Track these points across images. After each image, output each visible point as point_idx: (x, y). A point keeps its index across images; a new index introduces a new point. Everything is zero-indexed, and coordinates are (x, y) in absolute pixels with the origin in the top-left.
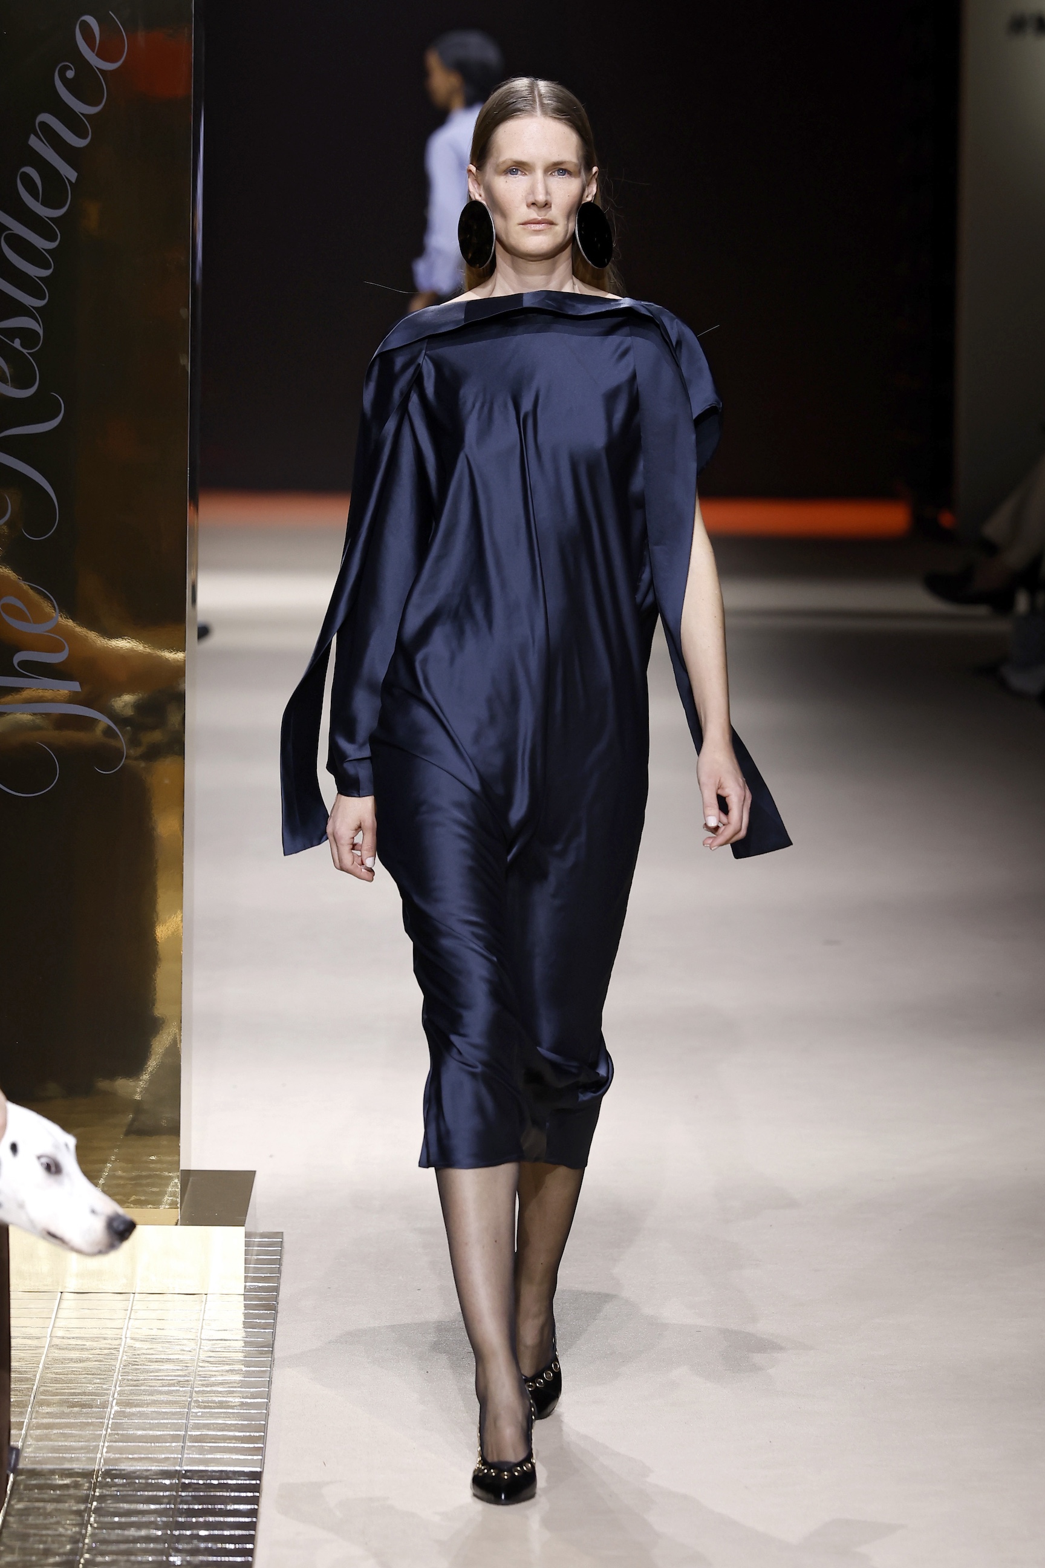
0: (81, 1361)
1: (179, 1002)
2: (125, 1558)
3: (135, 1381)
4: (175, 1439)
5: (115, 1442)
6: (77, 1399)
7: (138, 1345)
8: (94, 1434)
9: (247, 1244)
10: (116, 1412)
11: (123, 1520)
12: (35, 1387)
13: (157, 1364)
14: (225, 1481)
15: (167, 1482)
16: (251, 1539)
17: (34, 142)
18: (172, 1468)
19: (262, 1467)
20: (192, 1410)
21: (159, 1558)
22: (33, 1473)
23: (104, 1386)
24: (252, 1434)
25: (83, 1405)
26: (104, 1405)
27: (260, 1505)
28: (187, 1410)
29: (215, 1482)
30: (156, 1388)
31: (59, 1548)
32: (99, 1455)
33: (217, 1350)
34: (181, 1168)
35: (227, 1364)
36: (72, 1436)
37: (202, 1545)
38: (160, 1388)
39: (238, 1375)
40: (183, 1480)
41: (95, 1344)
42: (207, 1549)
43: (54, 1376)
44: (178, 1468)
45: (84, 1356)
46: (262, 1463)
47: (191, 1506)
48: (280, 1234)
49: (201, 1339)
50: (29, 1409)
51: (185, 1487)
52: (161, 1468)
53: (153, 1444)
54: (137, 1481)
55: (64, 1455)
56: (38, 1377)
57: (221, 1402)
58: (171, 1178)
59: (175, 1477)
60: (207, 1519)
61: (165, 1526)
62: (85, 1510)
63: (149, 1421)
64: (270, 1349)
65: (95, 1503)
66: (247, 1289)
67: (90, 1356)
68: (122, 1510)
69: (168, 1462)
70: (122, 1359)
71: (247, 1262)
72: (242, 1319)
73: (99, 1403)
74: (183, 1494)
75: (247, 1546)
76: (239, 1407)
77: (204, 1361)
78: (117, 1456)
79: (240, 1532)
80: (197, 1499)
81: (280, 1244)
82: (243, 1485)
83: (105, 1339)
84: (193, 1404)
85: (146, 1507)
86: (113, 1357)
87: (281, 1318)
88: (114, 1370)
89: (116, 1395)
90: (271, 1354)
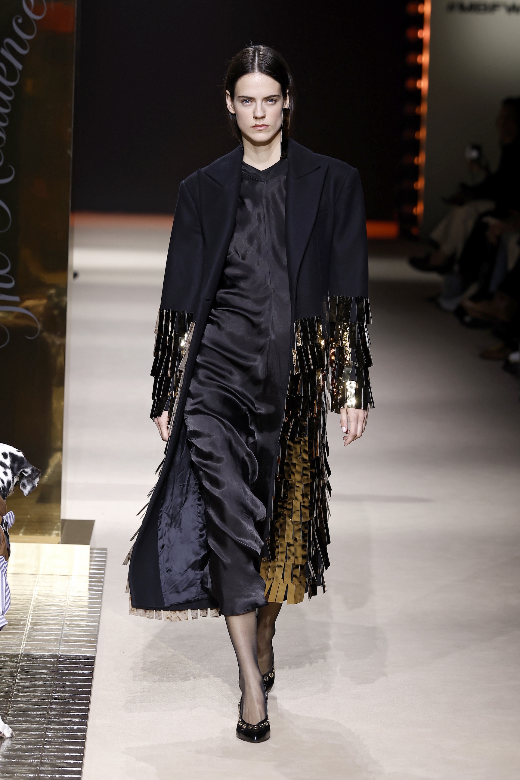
2: (33, 694)
3: (39, 614)
4: (56, 640)
5: (29, 641)
6: (12, 622)
7: (40, 598)
8: (20, 638)
9: (91, 553)
10: (30, 628)
11: (32, 677)
13: (48, 606)
14: (79, 660)
15: (52, 660)
16: (90, 686)
18: (55, 654)
19: (96, 654)
20: (64, 628)
21: (48, 694)
23: (25, 616)
24: (91, 639)
25: (15, 625)
26: (24, 625)
27: (94, 671)
28: (62, 628)
29: (74, 660)
30: (48, 618)
31: (4, 689)
32: (21, 648)
33: (76, 600)
34: (63, 517)
35: (81, 607)
36: (9, 638)
37: (68, 689)
38: (50, 618)
39: (85, 612)
40: (60, 660)
41: (20, 597)
42: (69, 690)
44: (57, 654)
45: (16, 602)
46: (96, 652)
47: (63, 671)
48: (105, 549)
49: (69, 596)
51: (60, 662)
52: (50, 654)
53: (46, 643)
54: (39, 659)
55: (6, 647)
57: (77, 624)
58: (57, 523)
59: (55, 658)
60: (70, 677)
61: (51, 680)
62: (14, 672)
63: (44, 632)
64: (101, 601)
65: (19, 669)
66: (90, 573)
67: (19, 603)
68: (31, 672)
69: (53, 651)
70: (33, 604)
71: (91, 561)
72: (87, 587)
73: (22, 624)
74: (59, 666)
75: (88, 690)
76: (85, 627)
77: (70, 606)
78: (30, 648)
79: (85, 683)
80: (65, 668)
81: (106, 553)
82: (86, 662)
83: (26, 595)
84: (65, 625)
85: (42, 671)
86: (29, 603)
87: (105, 586)
88: (29, 609)
89: (30, 620)
90: (101, 603)
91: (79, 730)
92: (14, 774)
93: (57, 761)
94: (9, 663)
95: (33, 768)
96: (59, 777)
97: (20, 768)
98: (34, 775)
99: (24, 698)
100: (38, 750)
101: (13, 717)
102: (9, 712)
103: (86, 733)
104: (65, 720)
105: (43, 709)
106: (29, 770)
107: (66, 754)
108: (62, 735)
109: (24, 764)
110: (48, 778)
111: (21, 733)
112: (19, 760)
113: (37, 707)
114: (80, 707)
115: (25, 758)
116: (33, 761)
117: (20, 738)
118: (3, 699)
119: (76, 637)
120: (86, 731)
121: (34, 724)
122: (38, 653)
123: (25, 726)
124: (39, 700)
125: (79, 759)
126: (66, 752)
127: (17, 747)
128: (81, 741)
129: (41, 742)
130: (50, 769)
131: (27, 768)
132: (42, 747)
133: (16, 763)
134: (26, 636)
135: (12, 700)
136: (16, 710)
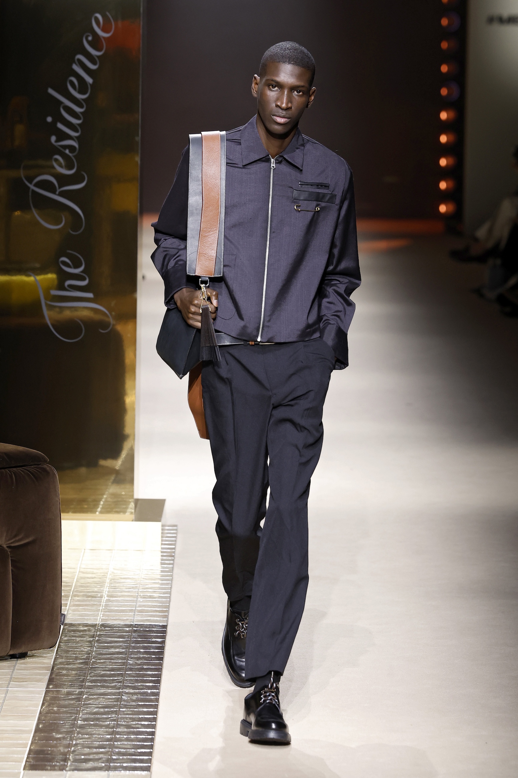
0: (92, 578)
1: (134, 428)
2: (109, 661)
3: (115, 586)
4: (131, 611)
5: (106, 612)
6: (90, 594)
7: (116, 571)
8: (97, 609)
9: (162, 530)
10: (106, 600)
11: (109, 645)
12: (72, 589)
13: (123, 579)
14: (152, 629)
15: (127, 629)
16: (162, 653)
17: (75, 67)
18: (129, 623)
19: (167, 623)
20: (139, 599)
21: (124, 661)
22: (71, 625)
23: (102, 589)
24: (163, 609)
25: (92, 597)
26: (101, 597)
27: (166, 639)
28: (136, 599)
29: (148, 629)
30: (123, 590)
31: (82, 657)
32: (99, 618)
33: (149, 574)
34: (136, 496)
35: (154, 580)
36: (88, 610)
38: (125, 590)
39: (158, 585)
40: (134, 628)
41: (98, 571)
42: (143, 657)
43: (81, 584)
44: (132, 623)
45: (93, 576)
46: (167, 621)
48: (176, 526)
49: (143, 569)
50: (70, 598)
51: (135, 631)
52: (125, 623)
53: (122, 613)
54: (115, 629)
55: (84, 618)
56: (74, 585)
57: (150, 596)
58: (130, 502)
59: (130, 627)
60: (144, 645)
61: (127, 647)
62: (93, 641)
63: (120, 604)
64: (172, 574)
65: (97, 638)
66: (162, 548)
67: (96, 576)
68: (108, 641)
69: (127, 621)
70: (109, 578)
71: (162, 537)
72: (160, 561)
73: (99, 596)
74: (134, 634)
75: (160, 656)
76: (158, 598)
77: (143, 579)
78: (106, 618)
79: (158, 650)
80: (140, 636)
81: (176, 530)
82: (159, 631)
83: (102, 569)
84: (139, 596)
85: (118, 640)
86: (105, 576)
87: (176, 561)
88: (106, 582)
89: (107, 593)
90: (172, 576)
91: (153, 694)
92: (92, 736)
93: (132, 723)
94: (87, 633)
95: (110, 730)
96: (134, 738)
97: (98, 730)
98: (111, 736)
99: (101, 665)
100: (114, 713)
101: (91, 683)
102: (87, 678)
103: (159, 697)
104: (140, 684)
105: (119, 675)
106: (107, 732)
107: (140, 716)
108: (137, 699)
109: (101, 726)
110: (124, 738)
111: (99, 698)
112: (97, 722)
113: (113, 673)
114: (153, 673)
115: (103, 721)
116: (110, 723)
117: (98, 701)
118: (82, 666)
119: (149, 608)
120: (159, 695)
121: (111, 688)
122: (114, 622)
123: (103, 690)
124: (116, 667)
125: (153, 721)
126: (141, 714)
127: (95, 710)
128: (154, 703)
129: (117, 705)
130: (126, 730)
131: (104, 730)
132: (118, 709)
133: (94, 725)
134: (103, 607)
135: (90, 666)
136: (94, 676)
